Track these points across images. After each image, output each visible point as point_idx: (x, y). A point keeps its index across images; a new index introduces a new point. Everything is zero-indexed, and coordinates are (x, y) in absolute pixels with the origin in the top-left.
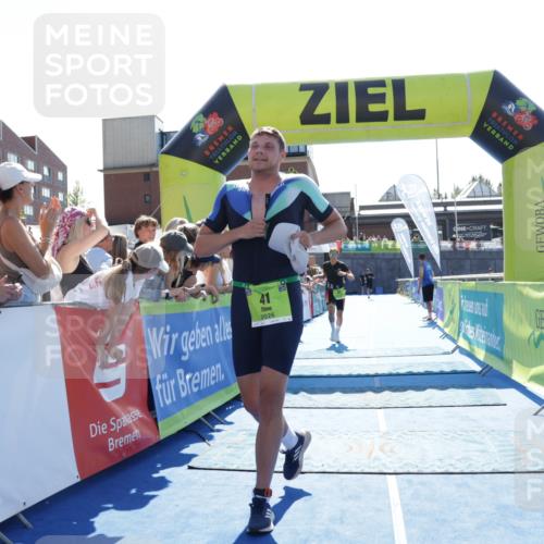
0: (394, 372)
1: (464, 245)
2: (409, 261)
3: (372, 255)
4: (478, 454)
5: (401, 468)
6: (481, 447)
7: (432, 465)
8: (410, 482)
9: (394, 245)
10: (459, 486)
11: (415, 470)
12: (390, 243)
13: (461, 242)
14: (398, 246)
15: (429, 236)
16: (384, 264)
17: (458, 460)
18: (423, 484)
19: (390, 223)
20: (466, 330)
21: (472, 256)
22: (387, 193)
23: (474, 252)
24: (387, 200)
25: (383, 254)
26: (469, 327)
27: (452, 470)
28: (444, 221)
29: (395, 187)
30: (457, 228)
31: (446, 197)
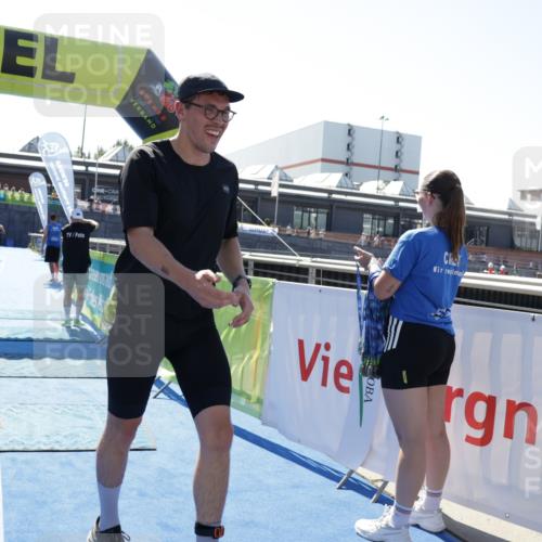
0: (13, 337)
1: (101, 207)
2: (44, 217)
3: (7, 205)
4: (85, 430)
5: (6, 444)
6: (89, 423)
7: (39, 442)
8: (13, 460)
9: (30, 198)
10: (62, 465)
11: (21, 448)
12: (26, 196)
13: (98, 203)
14: (34, 200)
15: (65, 197)
16: (17, 217)
17: (65, 437)
18: (26, 462)
19: (29, 175)
20: (90, 298)
21: (107, 219)
22: (30, 144)
23: (110, 215)
24: (29, 151)
25: (19, 206)
26: (92, 295)
27: (57, 448)
28: (84, 180)
29: (38, 138)
30: (96, 190)
31: (89, 158)
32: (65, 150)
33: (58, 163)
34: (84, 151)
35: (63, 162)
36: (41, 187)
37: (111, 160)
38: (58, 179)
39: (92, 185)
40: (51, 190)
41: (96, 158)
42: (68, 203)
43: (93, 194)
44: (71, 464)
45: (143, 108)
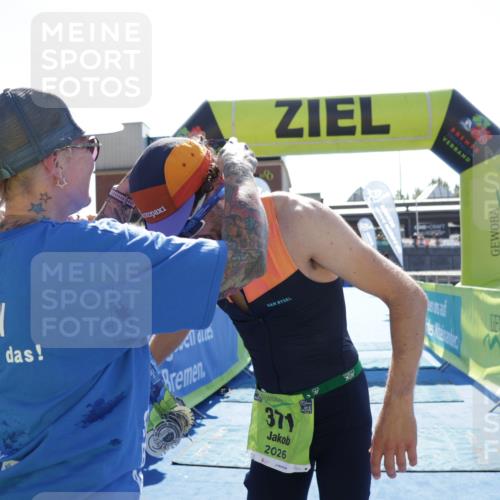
1: (424, 242)
4: (438, 452)
10: (420, 484)
15: (393, 238)
19: (357, 222)
21: (431, 253)
22: (355, 195)
23: (434, 249)
24: (355, 201)
28: (406, 220)
29: (361, 189)
30: (418, 227)
31: (408, 198)
32: (387, 195)
33: (382, 207)
34: (403, 193)
35: (387, 206)
36: (369, 231)
37: (429, 198)
38: (384, 221)
39: (414, 223)
40: (378, 232)
41: (415, 198)
42: (395, 242)
43: (415, 231)
44: (427, 483)
45: (456, 145)
